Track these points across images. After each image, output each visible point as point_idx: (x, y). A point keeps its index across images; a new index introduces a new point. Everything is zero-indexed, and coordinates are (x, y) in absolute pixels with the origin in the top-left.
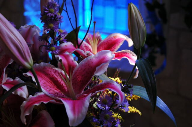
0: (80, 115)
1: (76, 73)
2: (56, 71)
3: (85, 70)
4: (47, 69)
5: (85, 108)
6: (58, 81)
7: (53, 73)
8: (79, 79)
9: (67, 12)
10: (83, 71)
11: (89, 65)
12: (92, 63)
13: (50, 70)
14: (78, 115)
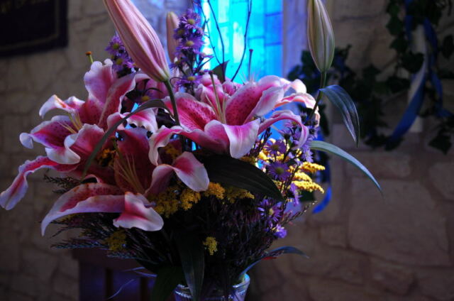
0: (247, 140)
1: (229, 106)
2: (198, 105)
3: (242, 102)
4: (185, 101)
5: (254, 130)
6: (202, 119)
7: (193, 107)
8: (235, 116)
9: (209, 37)
10: (240, 104)
11: (248, 95)
12: (254, 92)
13: (189, 103)
14: (244, 140)
